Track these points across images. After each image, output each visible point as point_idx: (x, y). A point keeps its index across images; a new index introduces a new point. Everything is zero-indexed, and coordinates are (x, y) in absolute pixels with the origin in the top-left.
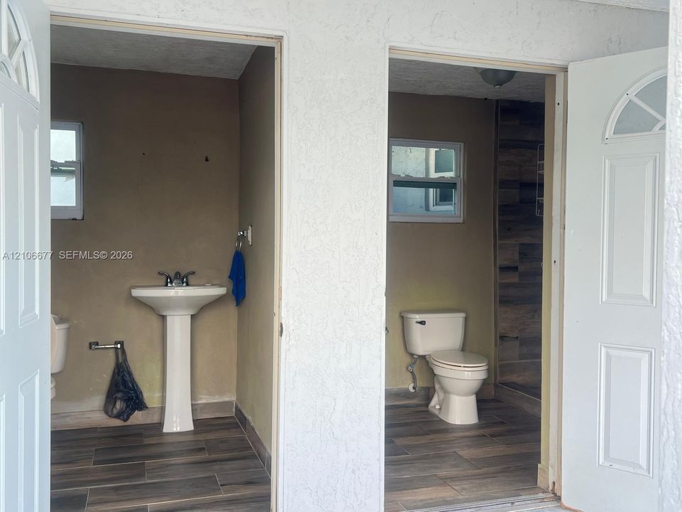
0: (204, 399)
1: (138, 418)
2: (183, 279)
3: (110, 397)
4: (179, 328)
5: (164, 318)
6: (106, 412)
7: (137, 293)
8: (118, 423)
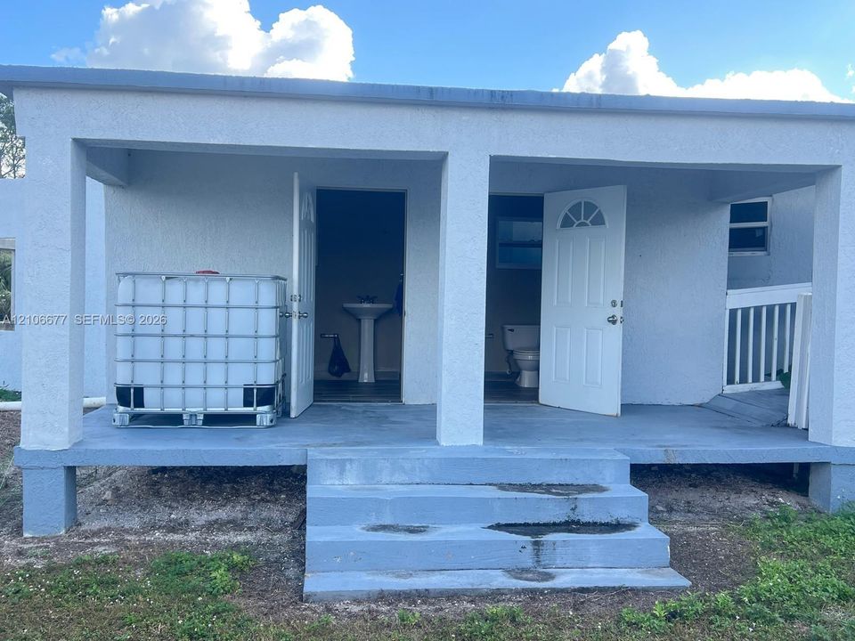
0: (381, 369)
1: (345, 376)
2: (371, 300)
3: (332, 363)
4: (367, 326)
5: (360, 320)
6: (329, 372)
7: (347, 305)
8: (335, 378)
